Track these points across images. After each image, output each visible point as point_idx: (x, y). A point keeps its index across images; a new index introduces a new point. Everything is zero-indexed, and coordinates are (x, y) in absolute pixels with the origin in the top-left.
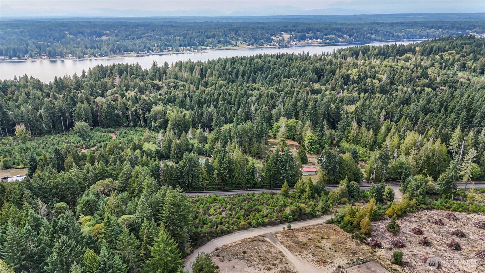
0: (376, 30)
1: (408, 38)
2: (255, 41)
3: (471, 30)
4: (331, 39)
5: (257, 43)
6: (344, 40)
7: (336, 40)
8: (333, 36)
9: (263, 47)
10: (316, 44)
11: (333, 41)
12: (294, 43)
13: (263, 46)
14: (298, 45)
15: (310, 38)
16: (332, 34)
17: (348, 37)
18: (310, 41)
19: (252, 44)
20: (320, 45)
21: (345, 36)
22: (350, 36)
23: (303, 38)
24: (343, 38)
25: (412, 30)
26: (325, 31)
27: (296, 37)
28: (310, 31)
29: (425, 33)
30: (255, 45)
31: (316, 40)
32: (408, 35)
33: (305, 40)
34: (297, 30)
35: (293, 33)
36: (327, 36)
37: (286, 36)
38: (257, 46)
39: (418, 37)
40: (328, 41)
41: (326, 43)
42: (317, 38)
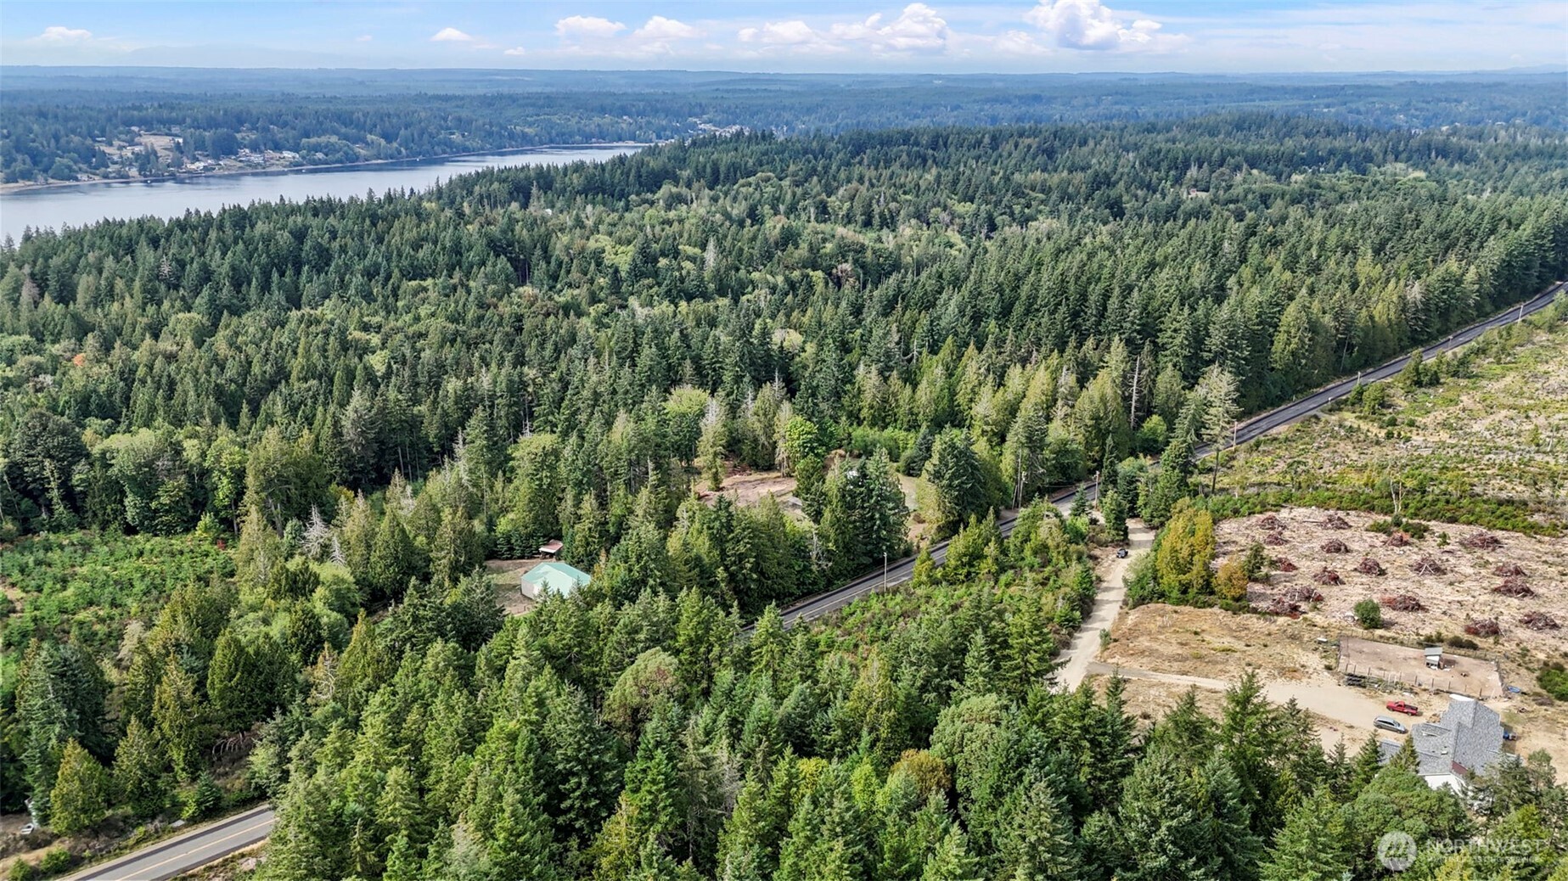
0: (459, 120)
1: (551, 141)
2: (35, 163)
3: (696, 116)
4: (328, 149)
5: (45, 171)
6: (375, 151)
7: (346, 153)
8: (334, 139)
9: (75, 183)
10: (281, 169)
11: (338, 155)
12: (201, 165)
13: (77, 179)
14: (217, 172)
15: (255, 148)
16: (325, 132)
17: (383, 142)
18: (256, 158)
19: (27, 175)
20: (295, 168)
21: (370, 137)
22: (388, 138)
23: (227, 148)
24: (367, 144)
25: (555, 119)
26: (300, 124)
27: (200, 145)
28: (241, 123)
29: (593, 126)
30: (40, 178)
31: (278, 155)
32: (549, 133)
33: (236, 153)
34: (188, 120)
35: (175, 130)
36: (314, 140)
37: (160, 143)
38: (51, 181)
39: (578, 138)
40: (320, 155)
41: (315, 162)
42: (278, 147)
